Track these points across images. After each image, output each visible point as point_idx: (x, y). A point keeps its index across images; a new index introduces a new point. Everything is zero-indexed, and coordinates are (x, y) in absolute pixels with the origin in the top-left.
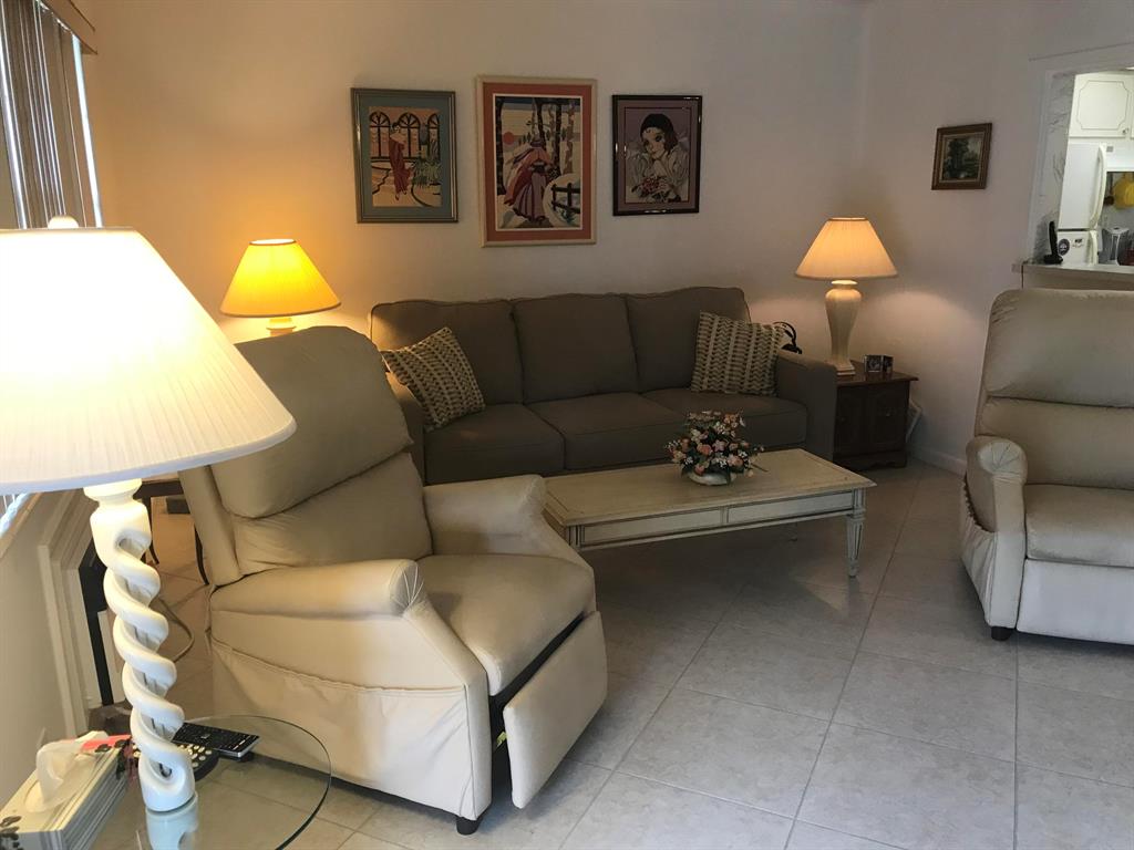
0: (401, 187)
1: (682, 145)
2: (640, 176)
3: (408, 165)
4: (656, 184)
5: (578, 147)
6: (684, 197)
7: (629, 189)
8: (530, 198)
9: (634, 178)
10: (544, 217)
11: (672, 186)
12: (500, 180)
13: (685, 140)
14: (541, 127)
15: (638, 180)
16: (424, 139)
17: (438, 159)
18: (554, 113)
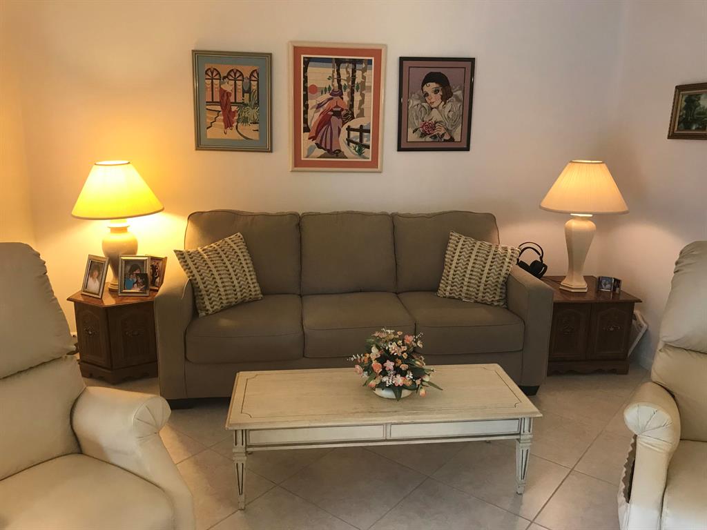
0: (228, 124)
1: (457, 97)
2: (420, 121)
3: (234, 108)
4: (434, 128)
5: (370, 97)
6: (457, 138)
7: (410, 131)
8: (329, 135)
9: (415, 122)
10: (340, 151)
11: (447, 130)
12: (306, 121)
13: (459, 93)
14: (339, 81)
15: (418, 123)
16: (246, 89)
17: (257, 104)
18: (350, 71)
